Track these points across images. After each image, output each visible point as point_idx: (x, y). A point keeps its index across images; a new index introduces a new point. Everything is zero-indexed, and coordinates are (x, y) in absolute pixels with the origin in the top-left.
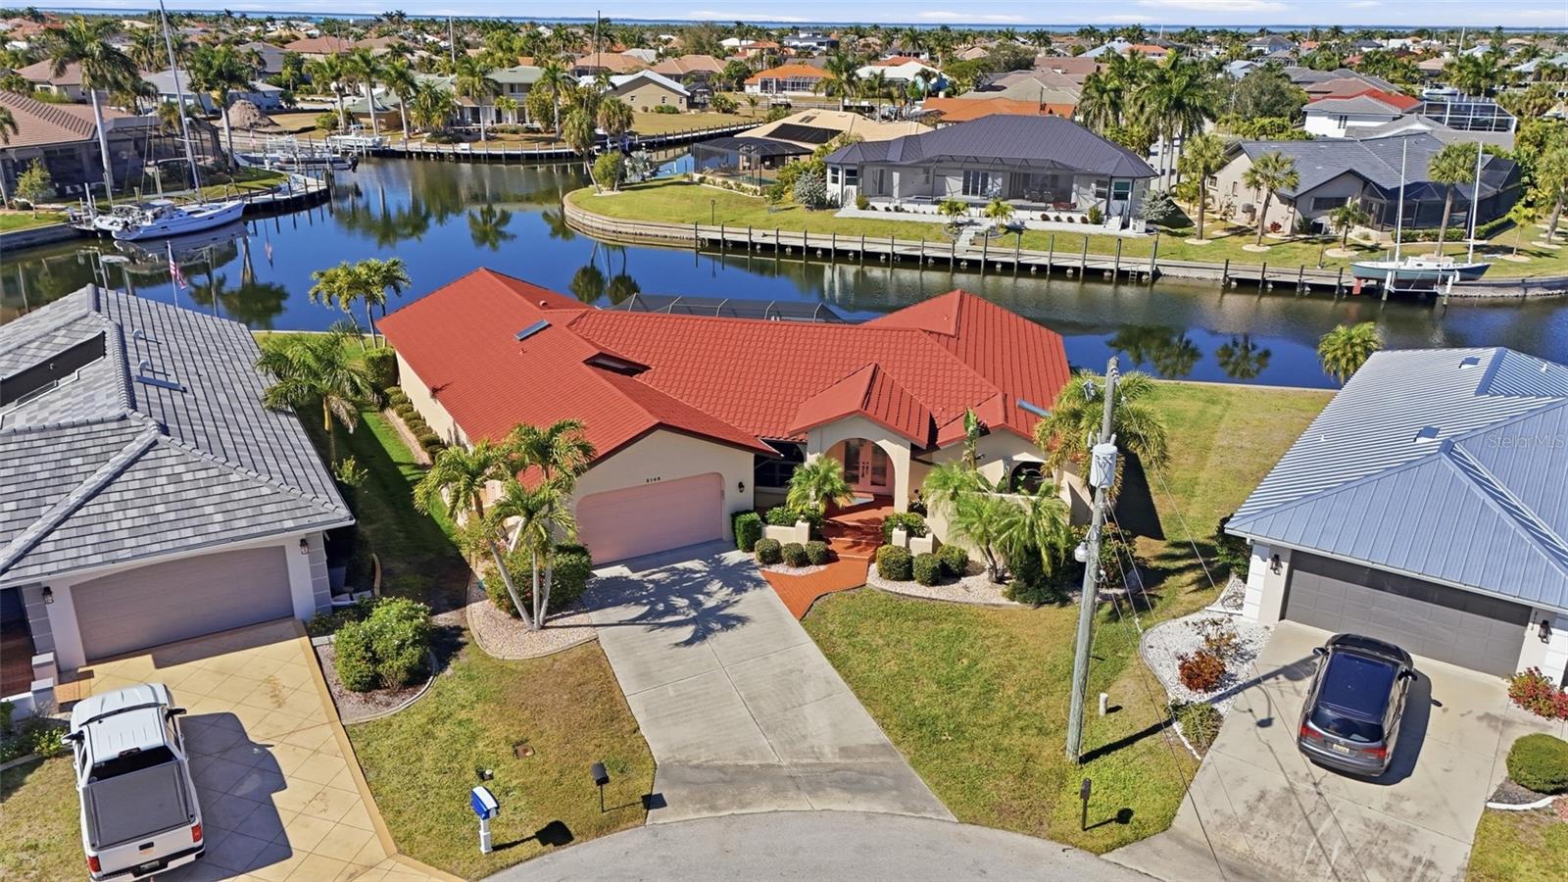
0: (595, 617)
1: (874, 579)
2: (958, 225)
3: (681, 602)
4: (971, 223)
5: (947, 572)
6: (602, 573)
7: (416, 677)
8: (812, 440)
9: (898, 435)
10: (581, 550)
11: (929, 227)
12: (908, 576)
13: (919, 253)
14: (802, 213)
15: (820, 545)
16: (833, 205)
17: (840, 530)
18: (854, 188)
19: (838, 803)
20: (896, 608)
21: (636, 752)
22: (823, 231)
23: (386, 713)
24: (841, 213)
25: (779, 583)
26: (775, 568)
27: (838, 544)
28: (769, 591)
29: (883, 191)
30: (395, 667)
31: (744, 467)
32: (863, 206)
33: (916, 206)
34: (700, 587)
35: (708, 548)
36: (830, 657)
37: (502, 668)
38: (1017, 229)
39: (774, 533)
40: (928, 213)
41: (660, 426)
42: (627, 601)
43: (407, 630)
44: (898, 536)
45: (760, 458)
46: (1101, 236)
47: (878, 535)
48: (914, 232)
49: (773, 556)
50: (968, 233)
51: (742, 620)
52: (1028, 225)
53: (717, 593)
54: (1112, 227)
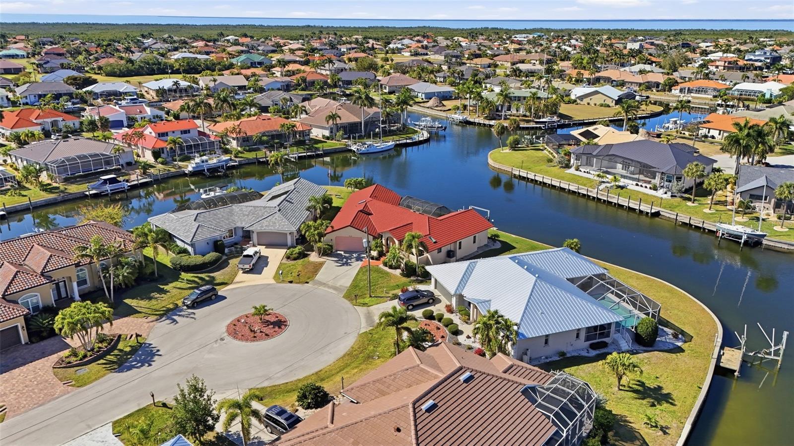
0: (330, 258)
1: (381, 265)
2: (603, 182)
3: (344, 260)
4: (608, 182)
6: (338, 252)
7: (296, 259)
8: (383, 236)
11: (592, 181)
14: (557, 169)
16: (568, 167)
18: (576, 162)
19: (330, 290)
20: (378, 270)
21: (313, 278)
22: (554, 177)
23: (288, 263)
24: (568, 171)
25: (365, 261)
28: (361, 263)
30: (294, 256)
32: (577, 169)
33: (594, 173)
34: (351, 258)
36: (357, 274)
37: (311, 262)
38: (622, 188)
39: (372, 253)
41: (350, 226)
42: (336, 257)
43: (299, 252)
46: (649, 195)
48: (585, 182)
51: (350, 266)
52: (629, 187)
54: (660, 193)
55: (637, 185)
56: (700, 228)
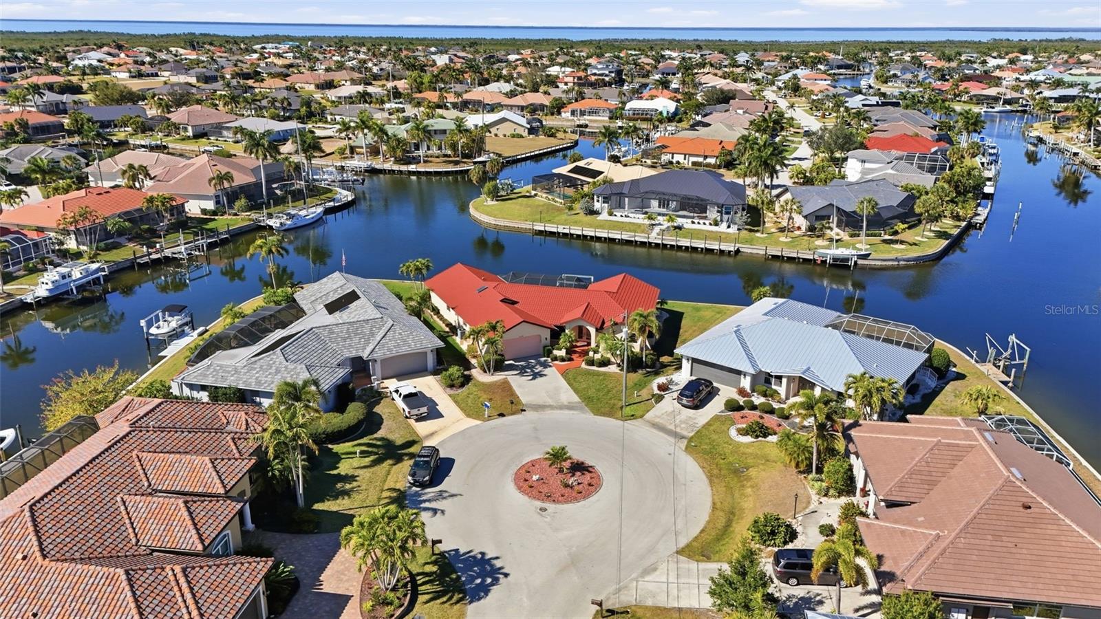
0: (506, 373)
1: (584, 365)
2: (653, 225)
3: (528, 370)
4: (660, 224)
5: (605, 363)
6: (506, 363)
7: (462, 385)
8: (567, 326)
9: (592, 325)
10: (502, 355)
11: (639, 225)
12: (593, 365)
13: (633, 239)
14: (583, 217)
15: (569, 356)
16: (597, 213)
17: (575, 352)
18: (606, 205)
19: (567, 412)
20: (588, 373)
21: (519, 402)
22: (591, 227)
23: (457, 392)
24: (600, 217)
25: (555, 365)
26: (556, 362)
27: (574, 356)
28: (554, 369)
29: (620, 206)
30: (457, 382)
31: (546, 334)
32: (611, 214)
33: (634, 215)
34: (534, 367)
35: (536, 357)
36: (569, 384)
37: (483, 384)
38: (679, 228)
39: (556, 352)
40: (640, 219)
41: (524, 321)
42: (513, 370)
43: (459, 374)
44: (591, 354)
45: (552, 330)
46: (717, 232)
47: (586, 353)
48: (632, 228)
49: (555, 359)
50: (657, 229)
51: (545, 375)
52: (685, 226)
53: (539, 369)
54: (723, 227)
55: (693, 223)
56: (794, 258)
